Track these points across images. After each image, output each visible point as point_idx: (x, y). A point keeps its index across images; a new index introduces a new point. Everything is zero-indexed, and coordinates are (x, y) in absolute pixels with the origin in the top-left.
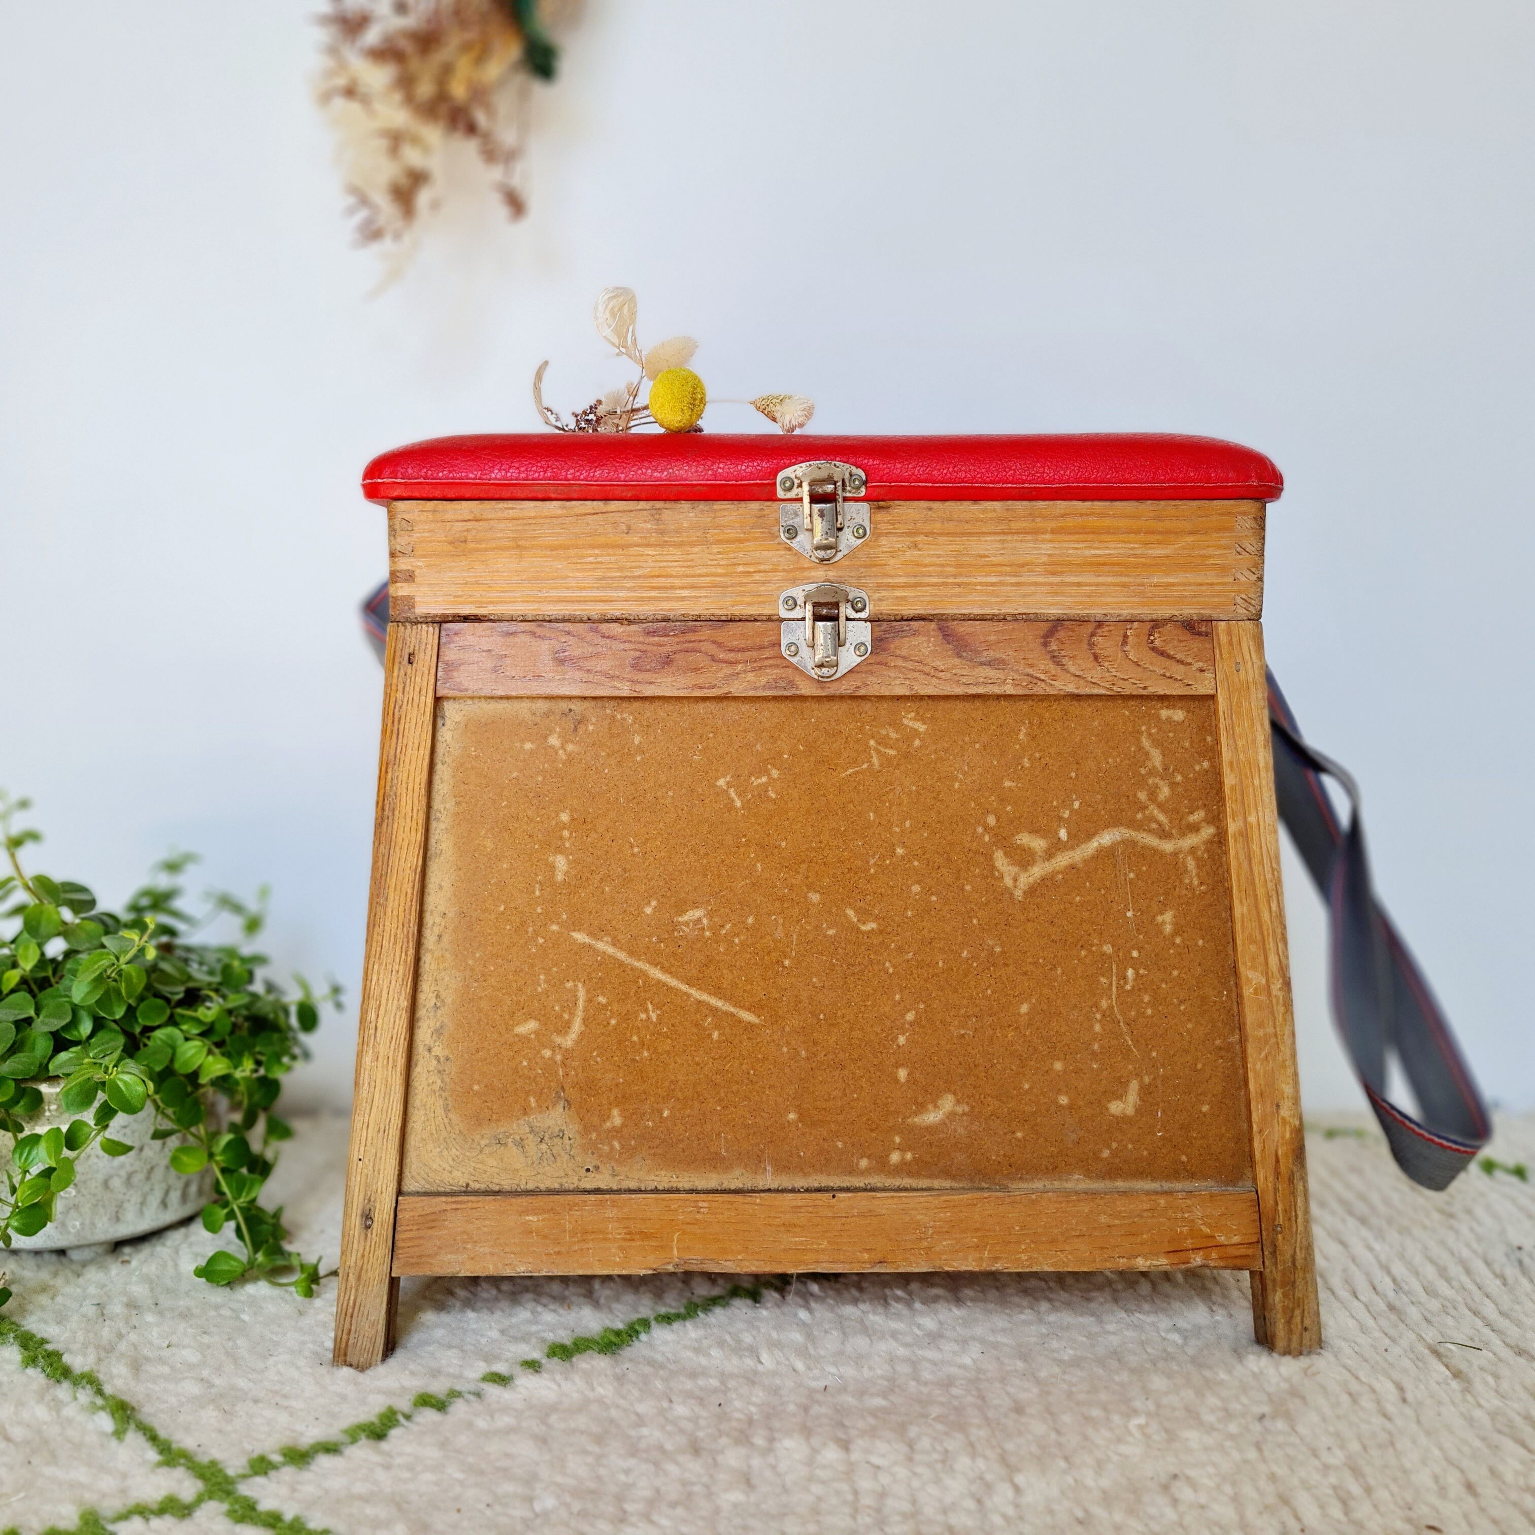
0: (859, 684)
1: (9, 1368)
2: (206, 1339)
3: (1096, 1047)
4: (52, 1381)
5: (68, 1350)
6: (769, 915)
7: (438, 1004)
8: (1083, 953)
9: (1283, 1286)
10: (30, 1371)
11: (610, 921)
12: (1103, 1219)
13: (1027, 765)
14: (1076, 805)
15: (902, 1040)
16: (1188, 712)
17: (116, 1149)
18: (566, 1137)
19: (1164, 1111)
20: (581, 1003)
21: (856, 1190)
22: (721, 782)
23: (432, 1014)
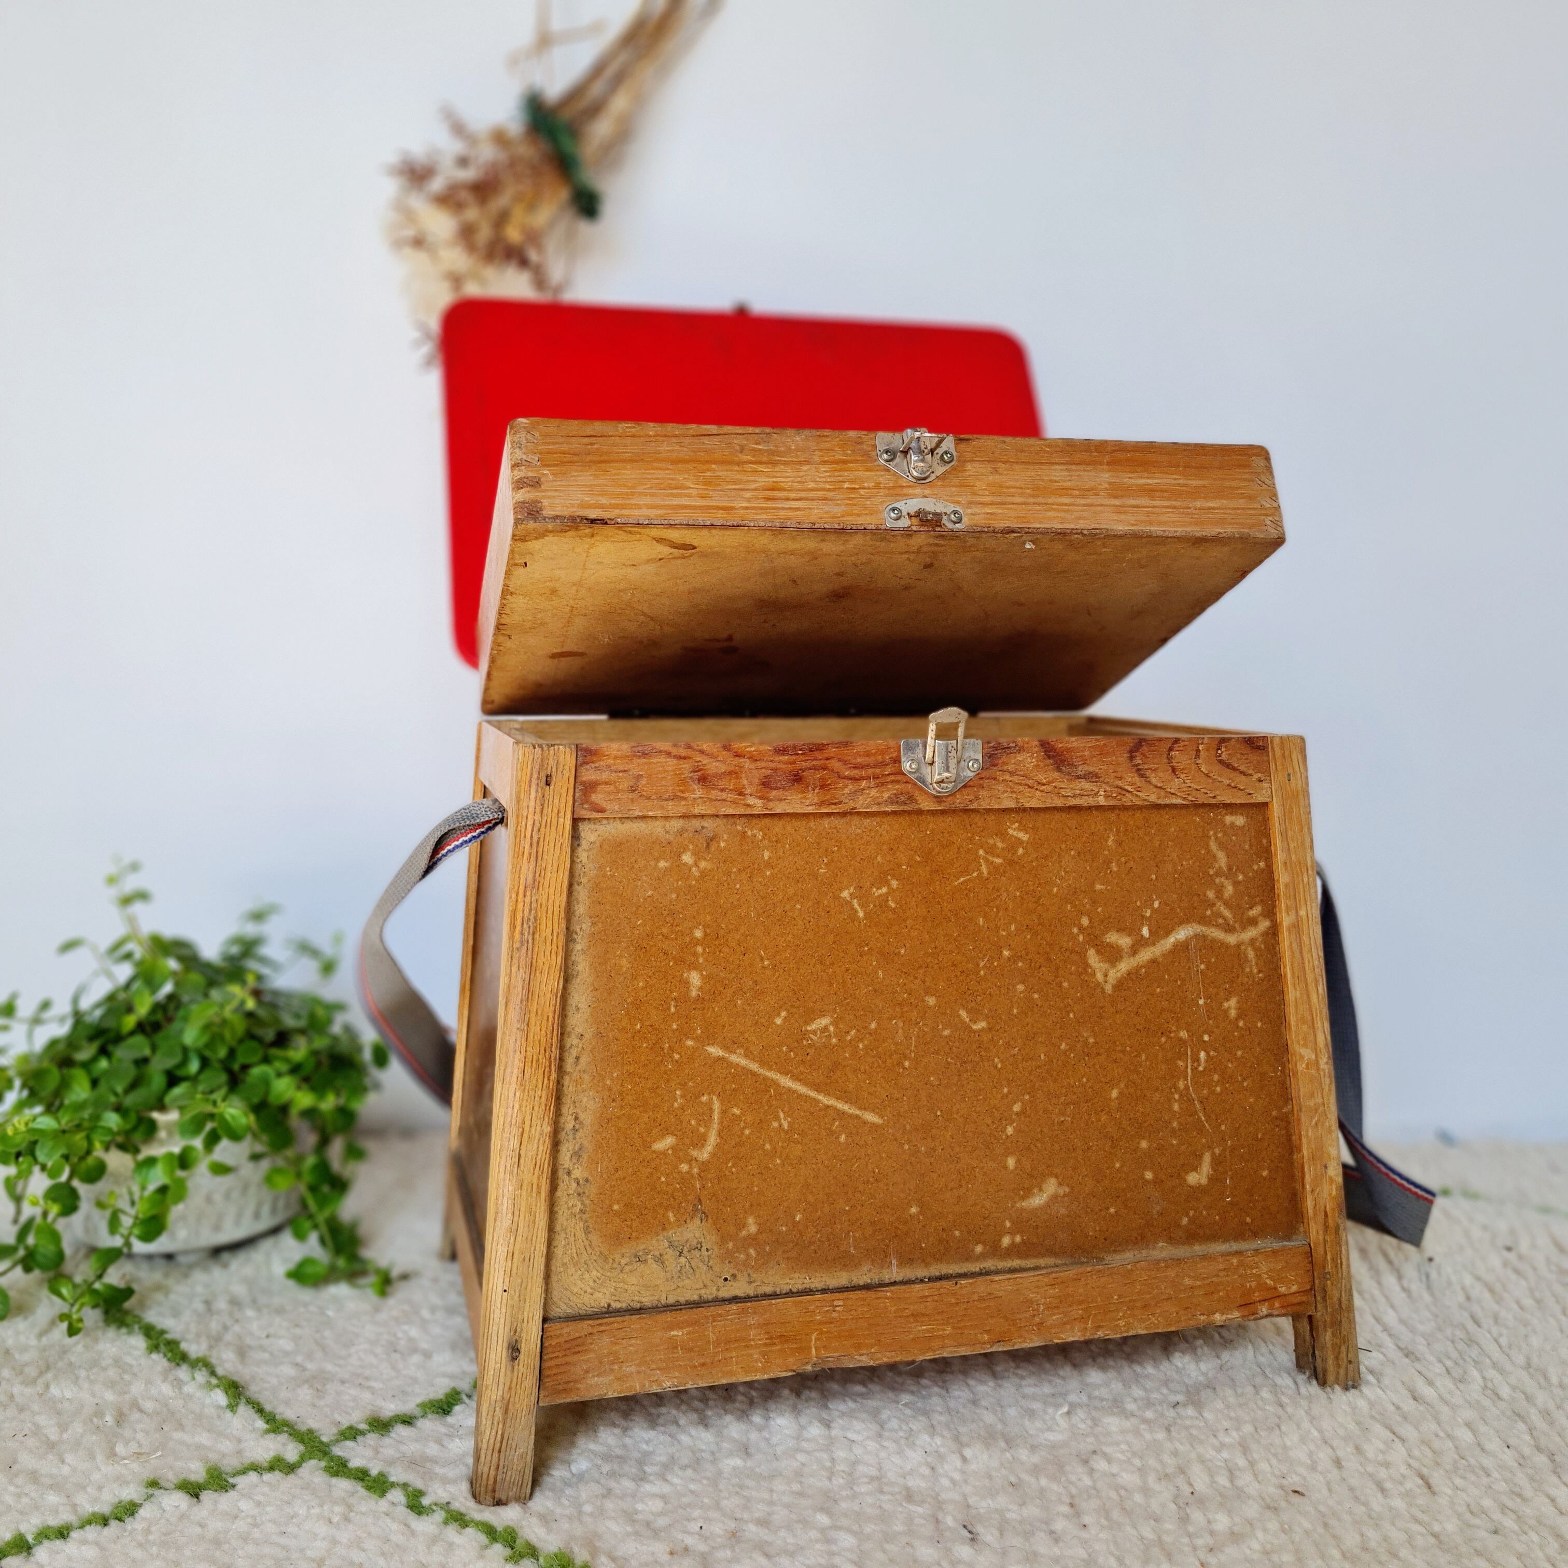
0: (971, 797)
1: (137, 1353)
2: (298, 1331)
3: (1175, 1124)
4: (173, 1364)
5: (186, 1340)
6: (891, 1019)
7: (577, 1126)
8: (1163, 1040)
9: (1332, 1327)
10: (154, 1356)
11: (742, 1033)
12: (1187, 1281)
13: (1115, 869)
14: (1156, 904)
15: (1010, 1130)
16: (1247, 817)
17: (220, 1169)
18: (704, 1249)
19: (1231, 1178)
20: (716, 1116)
21: (973, 1275)
22: (845, 894)
23: (571, 1137)
